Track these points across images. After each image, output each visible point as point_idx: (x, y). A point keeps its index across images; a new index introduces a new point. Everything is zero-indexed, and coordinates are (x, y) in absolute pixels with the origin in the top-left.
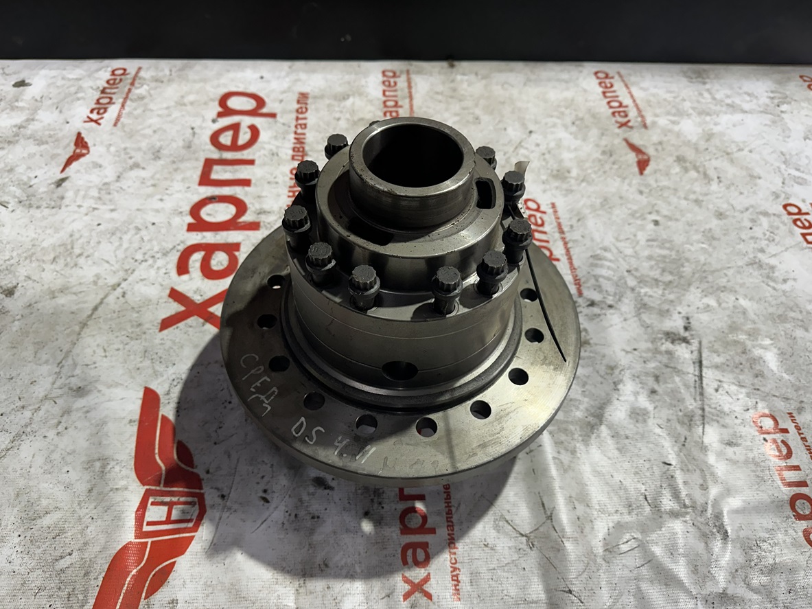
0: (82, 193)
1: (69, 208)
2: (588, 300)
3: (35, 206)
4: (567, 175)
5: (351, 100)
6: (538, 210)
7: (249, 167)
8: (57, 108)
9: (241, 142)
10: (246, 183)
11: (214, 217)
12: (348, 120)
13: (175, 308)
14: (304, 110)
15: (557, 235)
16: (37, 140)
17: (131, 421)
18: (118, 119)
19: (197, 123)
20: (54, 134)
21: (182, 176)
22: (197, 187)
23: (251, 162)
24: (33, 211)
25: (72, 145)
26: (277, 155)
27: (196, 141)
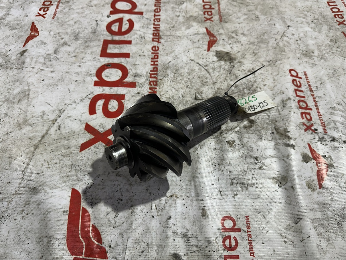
0: (35, 60)
1: (28, 69)
2: (331, 137)
3: (9, 68)
4: (313, 54)
5: (185, 4)
6: (297, 76)
7: (128, 45)
8: (21, 7)
9: (123, 30)
10: (127, 55)
11: (110, 78)
12: (184, 16)
13: (89, 136)
14: (159, 10)
15: (309, 93)
16: (10, 27)
17: (64, 212)
18: (55, 15)
19: (99, 17)
20: (20, 23)
21: (91, 50)
22: (99, 58)
23: (129, 42)
24: (8, 71)
25: (29, 30)
26: (144, 38)
27: (98, 29)
